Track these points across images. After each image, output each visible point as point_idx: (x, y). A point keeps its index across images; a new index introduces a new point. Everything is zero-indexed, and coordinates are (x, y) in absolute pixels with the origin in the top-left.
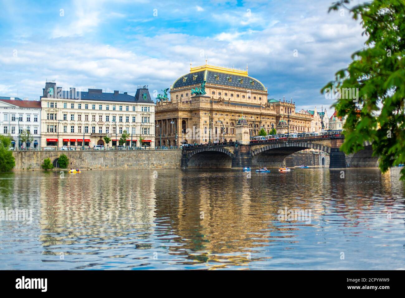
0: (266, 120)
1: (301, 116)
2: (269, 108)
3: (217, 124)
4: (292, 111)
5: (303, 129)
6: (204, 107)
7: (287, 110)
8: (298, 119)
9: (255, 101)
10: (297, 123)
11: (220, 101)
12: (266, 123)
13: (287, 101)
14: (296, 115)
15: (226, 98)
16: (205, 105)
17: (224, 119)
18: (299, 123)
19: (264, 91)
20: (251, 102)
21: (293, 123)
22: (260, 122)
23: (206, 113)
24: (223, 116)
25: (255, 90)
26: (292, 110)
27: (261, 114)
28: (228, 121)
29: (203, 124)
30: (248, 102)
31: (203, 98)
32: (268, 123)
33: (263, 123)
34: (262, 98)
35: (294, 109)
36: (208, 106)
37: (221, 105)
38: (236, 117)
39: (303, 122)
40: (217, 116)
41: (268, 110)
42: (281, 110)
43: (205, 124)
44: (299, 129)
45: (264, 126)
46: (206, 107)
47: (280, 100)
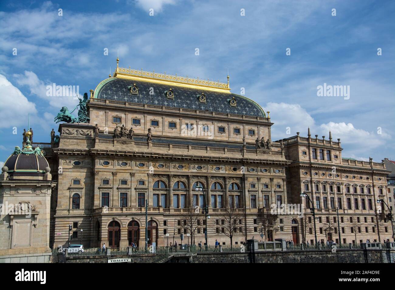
0: (259, 173)
1: (360, 166)
2: (266, 150)
3: (108, 186)
4: (333, 157)
5: (366, 191)
6: (70, 147)
7: (319, 154)
8: (351, 172)
9: (238, 136)
10: (349, 179)
11: (121, 134)
12: (259, 179)
13: (316, 136)
14: (345, 164)
15: (138, 130)
16: (77, 144)
17: (132, 175)
18: (354, 180)
19: (261, 118)
20: (226, 139)
21: (338, 178)
22: (243, 179)
23: (81, 161)
24: (128, 167)
25: (238, 116)
26: (333, 153)
27: (243, 162)
28: (145, 178)
29: (68, 186)
30: (219, 139)
31: (70, 129)
32: (266, 181)
33: (250, 180)
34: (256, 132)
35: (337, 153)
36: (83, 146)
37: (124, 143)
38: (172, 170)
39: (365, 177)
40: (110, 167)
41: (264, 152)
42: (300, 154)
43: (73, 186)
44: (356, 191)
45: (254, 186)
46: (79, 148)
47: (298, 133)
